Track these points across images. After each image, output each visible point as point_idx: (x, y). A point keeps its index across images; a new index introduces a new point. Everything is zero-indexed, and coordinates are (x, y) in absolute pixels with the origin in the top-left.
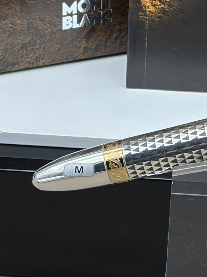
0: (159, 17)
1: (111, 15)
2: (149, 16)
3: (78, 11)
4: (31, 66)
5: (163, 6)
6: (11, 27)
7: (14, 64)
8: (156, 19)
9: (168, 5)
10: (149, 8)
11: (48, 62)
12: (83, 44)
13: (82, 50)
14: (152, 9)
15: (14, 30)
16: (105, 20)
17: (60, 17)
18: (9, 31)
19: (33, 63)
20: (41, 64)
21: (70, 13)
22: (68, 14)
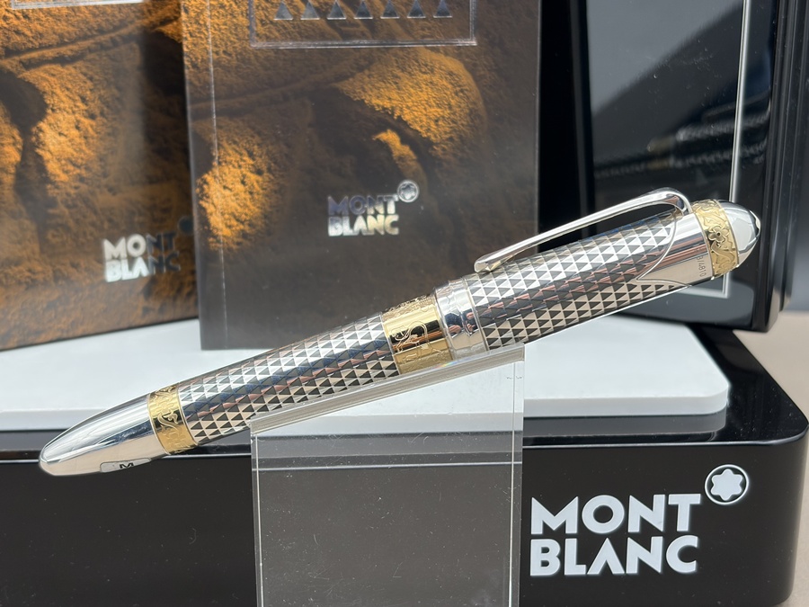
0: (238, 244)
1: (178, 260)
2: (223, 243)
3: (128, 253)
4: (65, 335)
5: (242, 227)
6: (29, 277)
7: (38, 333)
8: (235, 247)
9: (249, 225)
10: (222, 230)
11: (90, 329)
12: (141, 302)
13: (140, 312)
14: (227, 232)
15: (33, 280)
16: (169, 268)
17: (101, 260)
18: (26, 283)
19: (68, 331)
20: (79, 332)
21: (116, 256)
22: (113, 258)
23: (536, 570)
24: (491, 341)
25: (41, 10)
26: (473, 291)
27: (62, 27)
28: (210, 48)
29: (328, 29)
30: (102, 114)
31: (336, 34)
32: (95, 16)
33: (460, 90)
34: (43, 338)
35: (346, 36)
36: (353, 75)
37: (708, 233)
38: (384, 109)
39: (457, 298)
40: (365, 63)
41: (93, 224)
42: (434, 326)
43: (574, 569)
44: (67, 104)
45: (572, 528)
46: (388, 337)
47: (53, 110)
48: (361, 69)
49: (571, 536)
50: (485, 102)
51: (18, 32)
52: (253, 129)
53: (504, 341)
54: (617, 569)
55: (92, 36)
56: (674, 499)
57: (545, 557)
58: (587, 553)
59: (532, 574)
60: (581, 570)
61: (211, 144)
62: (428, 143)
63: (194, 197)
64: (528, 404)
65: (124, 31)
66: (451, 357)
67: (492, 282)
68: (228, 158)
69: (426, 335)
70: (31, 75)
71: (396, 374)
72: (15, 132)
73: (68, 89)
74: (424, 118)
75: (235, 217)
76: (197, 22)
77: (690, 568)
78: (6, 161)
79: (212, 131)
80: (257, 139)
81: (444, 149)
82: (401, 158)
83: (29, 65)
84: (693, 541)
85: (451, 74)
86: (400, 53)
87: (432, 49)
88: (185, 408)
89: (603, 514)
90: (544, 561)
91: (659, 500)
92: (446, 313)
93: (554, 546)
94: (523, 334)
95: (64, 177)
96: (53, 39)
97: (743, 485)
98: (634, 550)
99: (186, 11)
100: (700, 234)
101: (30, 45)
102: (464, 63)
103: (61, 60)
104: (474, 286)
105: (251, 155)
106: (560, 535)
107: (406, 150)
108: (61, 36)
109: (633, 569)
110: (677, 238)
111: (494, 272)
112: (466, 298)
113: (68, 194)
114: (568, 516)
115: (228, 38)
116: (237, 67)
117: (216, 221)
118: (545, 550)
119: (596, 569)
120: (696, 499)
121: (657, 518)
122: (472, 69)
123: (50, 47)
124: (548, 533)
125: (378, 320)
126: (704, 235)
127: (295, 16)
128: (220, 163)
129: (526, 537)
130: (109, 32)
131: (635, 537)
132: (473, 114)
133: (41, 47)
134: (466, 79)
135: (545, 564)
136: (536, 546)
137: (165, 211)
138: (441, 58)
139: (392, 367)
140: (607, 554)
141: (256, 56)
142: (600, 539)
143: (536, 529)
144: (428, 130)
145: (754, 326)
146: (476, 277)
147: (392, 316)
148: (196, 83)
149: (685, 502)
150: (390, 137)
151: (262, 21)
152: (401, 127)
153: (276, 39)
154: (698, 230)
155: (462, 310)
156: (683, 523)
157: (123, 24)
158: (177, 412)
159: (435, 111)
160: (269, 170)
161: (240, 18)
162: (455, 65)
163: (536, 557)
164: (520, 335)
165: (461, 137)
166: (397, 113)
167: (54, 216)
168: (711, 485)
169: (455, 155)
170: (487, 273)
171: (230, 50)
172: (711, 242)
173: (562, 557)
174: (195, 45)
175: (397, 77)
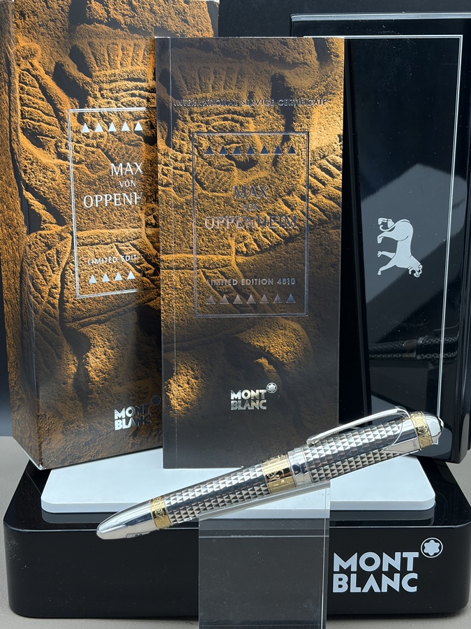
0: (184, 414)
1: (150, 418)
2: (177, 413)
3: (126, 416)
4: (93, 459)
5: (186, 405)
6: (77, 429)
7: (80, 458)
8: (182, 415)
9: (190, 404)
10: (176, 407)
12: (131, 440)
13: (130, 446)
14: (179, 408)
16: (146, 422)
17: (113, 420)
18: (76, 432)
21: (120, 417)
22: (119, 419)
23: (336, 590)
24: (314, 479)
25: (90, 298)
26: (306, 454)
27: (100, 306)
28: (174, 318)
29: (233, 308)
30: (117, 347)
31: (238, 311)
32: (116, 299)
33: (299, 338)
34: (82, 460)
35: (242, 312)
36: (245, 331)
37: (417, 429)
38: (260, 347)
39: (298, 457)
40: (252, 324)
41: (110, 402)
42: (287, 470)
43: (355, 589)
44: (101, 343)
45: (354, 569)
46: (264, 475)
47: (94, 346)
48: (249, 328)
49: (354, 572)
50: (312, 344)
51: (79, 310)
52: (194, 357)
53: (321, 479)
54: (377, 589)
55: (115, 310)
56: (405, 554)
57: (340, 583)
58: (362, 581)
59: (334, 591)
60: (359, 590)
61: (173, 364)
62: (283, 364)
63: (163, 390)
64: (332, 503)
65: (130, 306)
66: (295, 485)
67: (315, 449)
68: (181, 371)
69: (283, 475)
70: (84, 330)
71: (269, 493)
72: (75, 358)
73: (101, 336)
74: (281, 352)
75: (183, 400)
76: (169, 305)
77: (414, 589)
78: (69, 372)
79: (174, 358)
80: (196, 362)
81: (290, 367)
82: (269, 371)
83: (83, 325)
84: (415, 576)
85: (295, 330)
86: (269, 320)
87: (285, 318)
88: (168, 508)
89: (370, 562)
90: (340, 585)
91: (398, 555)
92: (293, 464)
93: (345, 577)
94: (330, 475)
95: (97, 379)
96: (96, 312)
97: (440, 548)
98: (386, 580)
99: (163, 300)
100: (413, 430)
101: (84, 315)
102: (301, 325)
103: (99, 322)
104: (306, 452)
105: (193, 370)
106: (348, 572)
107: (271, 367)
108: (100, 310)
109: (385, 589)
110: (404, 430)
111: (316, 445)
112: (302, 457)
113: (99, 387)
114: (352, 562)
115: (183, 313)
116: (188, 326)
117: (174, 402)
118: (340, 579)
119: (366, 589)
120: (416, 555)
121: (397, 564)
122: (305, 328)
123: (94, 316)
124: (342, 571)
125: (260, 467)
126: (415, 430)
127: (217, 302)
128: (177, 374)
129: (331, 573)
130: (123, 307)
131: (385, 573)
132: (305, 349)
133: (90, 317)
134: (302, 333)
135: (340, 586)
136: (336, 577)
137: (145, 393)
138: (290, 322)
139: (267, 490)
140: (372, 582)
141: (197, 321)
142: (368, 574)
143: (336, 569)
144: (283, 357)
145: (452, 460)
146: (307, 447)
147: (266, 465)
148: (167, 334)
149: (411, 556)
150: (263, 361)
151: (200, 304)
152: (269, 356)
153: (207, 313)
154: (412, 427)
155: (301, 463)
156: (410, 567)
157: (130, 303)
158: (164, 509)
159: (286, 348)
160: (201, 377)
161: (190, 303)
162: (296, 326)
163: (336, 583)
164: (329, 476)
165: (299, 361)
166: (267, 349)
167: (91, 398)
168: (424, 548)
169: (296, 370)
170: (313, 445)
171: (184, 318)
172: (419, 434)
173: (349, 583)
174: (167, 316)
175: (267, 331)
